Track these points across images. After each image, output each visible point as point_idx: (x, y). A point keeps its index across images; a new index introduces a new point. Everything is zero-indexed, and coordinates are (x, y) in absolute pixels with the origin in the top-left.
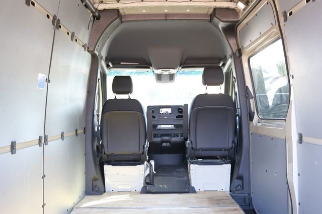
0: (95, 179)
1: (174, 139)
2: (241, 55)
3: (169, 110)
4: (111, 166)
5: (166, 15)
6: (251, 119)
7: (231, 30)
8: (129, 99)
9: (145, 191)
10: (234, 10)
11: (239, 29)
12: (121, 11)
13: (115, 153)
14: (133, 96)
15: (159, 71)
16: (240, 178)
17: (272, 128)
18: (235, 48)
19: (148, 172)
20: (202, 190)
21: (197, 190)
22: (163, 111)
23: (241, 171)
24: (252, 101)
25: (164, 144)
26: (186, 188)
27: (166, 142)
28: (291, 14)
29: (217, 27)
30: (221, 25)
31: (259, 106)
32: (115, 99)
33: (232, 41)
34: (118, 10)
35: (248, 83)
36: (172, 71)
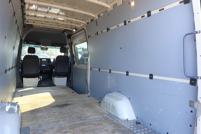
0: (20, 83)
1: (47, 69)
2: (72, 44)
3: (45, 60)
4: (26, 78)
5: (49, 29)
6: (74, 64)
7: (69, 36)
8: (34, 55)
9: (38, 86)
10: (71, 31)
11: (72, 36)
12: (33, 25)
13: (28, 74)
14: (35, 54)
15: (43, 46)
16: (70, 81)
17: (81, 66)
18: (70, 42)
19: (39, 80)
20: (58, 85)
21: (56, 85)
22: (43, 60)
23: (70, 79)
24: (75, 58)
25: (43, 71)
26: (52, 85)
27: (44, 70)
28: (90, 36)
29: (65, 35)
30: (66, 34)
31: (77, 60)
32: (29, 55)
33: (69, 40)
34: (32, 25)
35: (74, 53)
36: (48, 47)
